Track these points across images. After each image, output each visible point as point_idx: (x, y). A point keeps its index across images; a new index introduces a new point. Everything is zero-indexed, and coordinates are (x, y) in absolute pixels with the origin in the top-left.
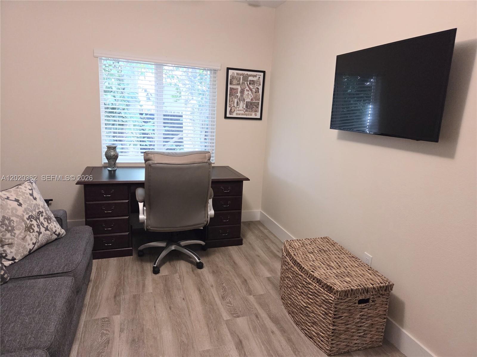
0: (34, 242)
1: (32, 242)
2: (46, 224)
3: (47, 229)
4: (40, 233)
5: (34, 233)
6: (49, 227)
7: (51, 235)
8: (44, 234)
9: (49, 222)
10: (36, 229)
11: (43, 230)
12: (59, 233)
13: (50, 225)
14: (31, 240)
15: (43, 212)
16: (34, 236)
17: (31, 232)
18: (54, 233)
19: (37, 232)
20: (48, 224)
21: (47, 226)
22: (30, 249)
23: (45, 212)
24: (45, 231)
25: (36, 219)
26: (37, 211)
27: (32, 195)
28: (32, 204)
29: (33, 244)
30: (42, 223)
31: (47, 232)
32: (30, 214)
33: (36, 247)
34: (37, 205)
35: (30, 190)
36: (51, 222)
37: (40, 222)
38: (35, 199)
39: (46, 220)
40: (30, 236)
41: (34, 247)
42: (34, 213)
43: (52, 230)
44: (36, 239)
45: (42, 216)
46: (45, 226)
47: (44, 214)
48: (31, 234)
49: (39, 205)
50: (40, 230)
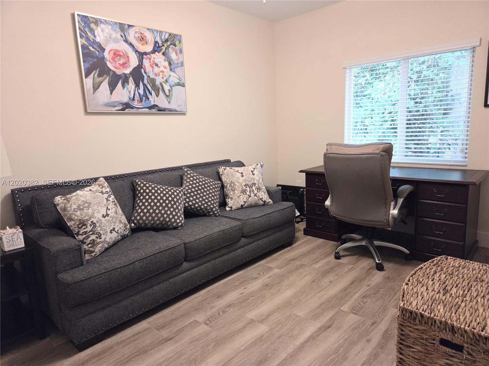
0: (245, 201)
1: (243, 200)
2: (256, 192)
3: (255, 195)
4: (250, 196)
5: (246, 195)
6: (257, 194)
7: (258, 200)
8: (253, 198)
9: (259, 191)
10: (248, 193)
11: (252, 195)
12: (265, 200)
13: (259, 193)
14: (243, 199)
15: (256, 184)
16: (246, 197)
17: (244, 194)
18: (261, 199)
19: (248, 195)
20: (257, 192)
21: (256, 193)
22: (242, 205)
23: (258, 184)
24: (254, 196)
25: (251, 187)
26: (252, 182)
27: (252, 172)
28: (250, 177)
29: (244, 202)
30: (253, 191)
31: (255, 197)
32: (247, 183)
33: (246, 204)
34: (254, 179)
35: (253, 168)
36: (260, 191)
37: (252, 189)
38: (254, 174)
39: (256, 189)
40: (243, 196)
41: (245, 204)
42: (250, 183)
43: (259, 197)
44: (247, 199)
45: (255, 186)
46: (255, 193)
47: (257, 185)
48: (244, 195)
49: (255, 179)
50: (250, 195)
